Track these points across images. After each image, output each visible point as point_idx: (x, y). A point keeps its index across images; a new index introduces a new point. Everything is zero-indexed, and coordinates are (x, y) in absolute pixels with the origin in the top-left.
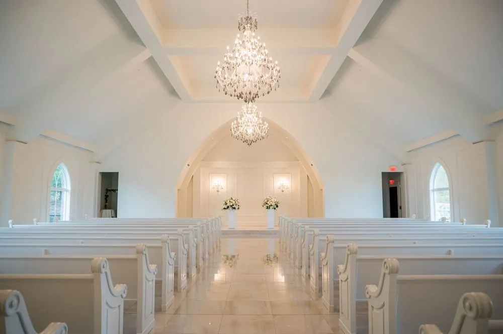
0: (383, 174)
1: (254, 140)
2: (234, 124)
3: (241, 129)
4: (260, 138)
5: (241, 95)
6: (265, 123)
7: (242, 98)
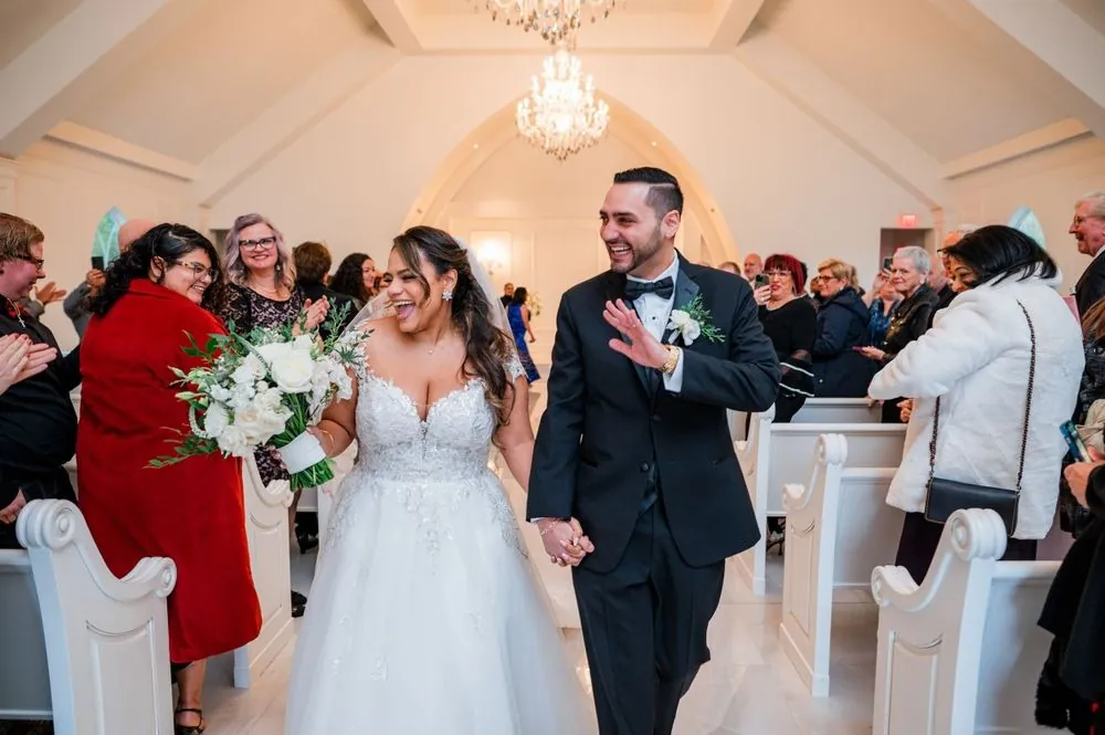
0: (885, 232)
1: (573, 148)
2: (524, 108)
3: (540, 120)
4: (589, 142)
5: (531, 20)
6: (601, 103)
7: (536, 28)
